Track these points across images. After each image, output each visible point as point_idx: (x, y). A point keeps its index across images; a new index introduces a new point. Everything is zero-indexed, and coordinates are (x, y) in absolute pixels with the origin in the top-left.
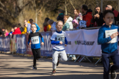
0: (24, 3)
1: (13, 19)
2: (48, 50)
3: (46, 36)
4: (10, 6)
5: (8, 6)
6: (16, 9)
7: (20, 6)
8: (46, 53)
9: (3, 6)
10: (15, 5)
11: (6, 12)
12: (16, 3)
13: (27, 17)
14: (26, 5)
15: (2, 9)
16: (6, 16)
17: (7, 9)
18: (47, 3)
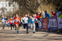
0: (41, 1)
1: (35, 10)
2: (54, 27)
3: (54, 19)
4: (33, 3)
5: (32, 3)
6: (36, 4)
7: (39, 3)
8: (53, 28)
9: (29, 2)
10: (36, 2)
11: (31, 6)
12: (37, 1)
13: (42, 8)
14: (42, 2)
15: (29, 4)
16: (31, 8)
17: (31, 4)
18: (54, 1)
